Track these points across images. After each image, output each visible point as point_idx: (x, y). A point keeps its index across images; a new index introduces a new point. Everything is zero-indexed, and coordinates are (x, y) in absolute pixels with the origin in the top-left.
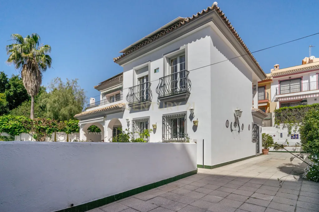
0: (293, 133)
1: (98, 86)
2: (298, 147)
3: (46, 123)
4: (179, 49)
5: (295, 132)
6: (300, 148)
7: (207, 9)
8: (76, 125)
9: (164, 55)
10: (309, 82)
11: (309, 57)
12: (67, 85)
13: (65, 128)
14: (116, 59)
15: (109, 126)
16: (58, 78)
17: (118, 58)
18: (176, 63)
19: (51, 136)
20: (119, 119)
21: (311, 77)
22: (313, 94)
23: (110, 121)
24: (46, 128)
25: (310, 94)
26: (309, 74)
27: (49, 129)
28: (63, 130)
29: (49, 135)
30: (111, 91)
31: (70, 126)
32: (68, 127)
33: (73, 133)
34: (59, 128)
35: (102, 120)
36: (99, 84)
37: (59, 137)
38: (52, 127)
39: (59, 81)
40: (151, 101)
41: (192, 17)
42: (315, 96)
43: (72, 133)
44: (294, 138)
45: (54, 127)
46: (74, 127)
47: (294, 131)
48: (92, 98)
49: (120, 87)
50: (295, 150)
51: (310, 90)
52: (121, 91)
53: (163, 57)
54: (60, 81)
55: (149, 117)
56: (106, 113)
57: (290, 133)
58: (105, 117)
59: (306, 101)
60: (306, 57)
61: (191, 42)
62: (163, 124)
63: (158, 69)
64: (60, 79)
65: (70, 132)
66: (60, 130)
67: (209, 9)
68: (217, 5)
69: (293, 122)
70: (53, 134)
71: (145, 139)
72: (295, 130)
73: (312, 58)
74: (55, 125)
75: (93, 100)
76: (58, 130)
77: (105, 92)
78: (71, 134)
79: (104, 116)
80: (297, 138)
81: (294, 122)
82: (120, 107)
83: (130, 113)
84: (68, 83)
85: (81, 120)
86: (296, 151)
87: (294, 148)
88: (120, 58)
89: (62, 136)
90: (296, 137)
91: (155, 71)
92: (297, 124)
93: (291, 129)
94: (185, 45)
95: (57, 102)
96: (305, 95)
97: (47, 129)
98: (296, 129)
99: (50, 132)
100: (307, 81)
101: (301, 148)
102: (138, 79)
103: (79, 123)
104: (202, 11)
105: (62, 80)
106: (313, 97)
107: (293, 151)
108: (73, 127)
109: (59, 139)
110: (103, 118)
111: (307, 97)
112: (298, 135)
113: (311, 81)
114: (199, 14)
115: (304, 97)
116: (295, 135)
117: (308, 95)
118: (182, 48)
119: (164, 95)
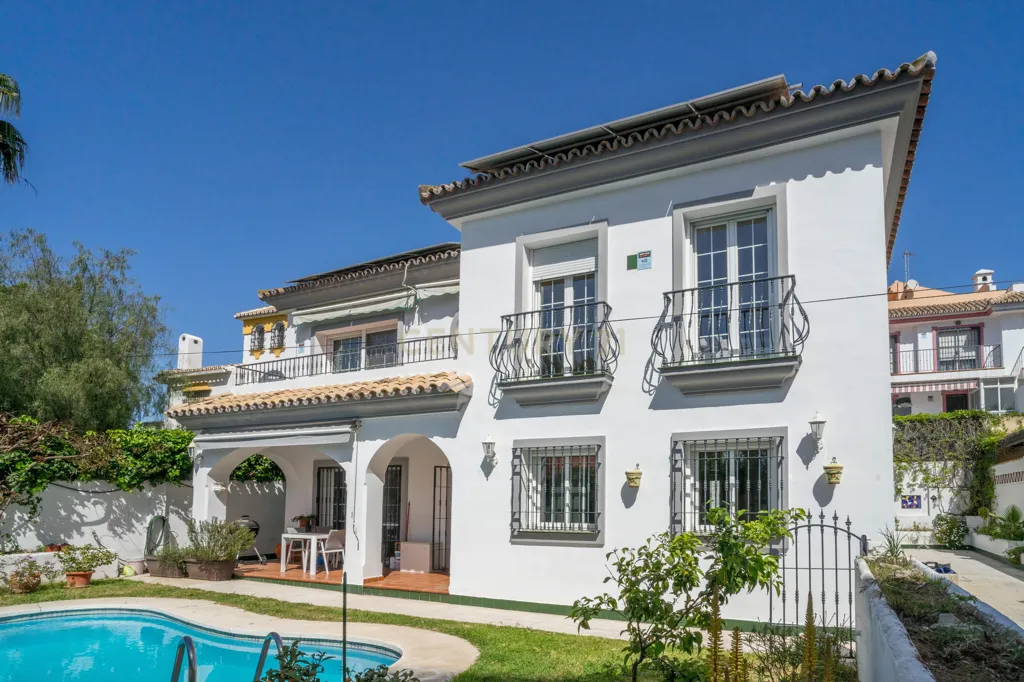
0: (906, 492)
1: (281, 290)
2: (922, 533)
3: (12, 441)
4: (749, 193)
5: (914, 490)
6: (929, 534)
7: (899, 70)
8: (170, 449)
9: (676, 207)
10: (916, 351)
11: (904, 281)
12: (78, 271)
13: (114, 465)
14: (438, 190)
15: (372, 467)
16: (31, 232)
17: (449, 187)
18: (722, 244)
19: (39, 500)
20: (437, 440)
21: (920, 335)
22: (924, 383)
23: (380, 443)
24: (13, 462)
25: (918, 384)
26: (915, 328)
27: (28, 466)
28: (107, 474)
29: (24, 496)
30: (350, 316)
31: (137, 456)
32: (131, 458)
33: (155, 485)
34: (83, 463)
35: (345, 439)
36: (289, 285)
37: (79, 508)
38: (48, 461)
39: (38, 250)
40: (613, 378)
41: (812, 92)
42: (927, 389)
43: (146, 484)
44: (911, 507)
45: (59, 457)
46: (163, 462)
47: (909, 486)
48: (189, 337)
49: (402, 305)
50: (917, 541)
51: (917, 371)
52: (400, 323)
53: (671, 214)
54: (43, 250)
55: (603, 438)
56: (360, 408)
57: (898, 491)
58: (354, 425)
59: (908, 400)
60: (896, 282)
61: (800, 177)
62: (674, 469)
63: (647, 255)
64: (41, 240)
65: (139, 483)
66: (86, 473)
67: (904, 71)
68: (934, 62)
69: (906, 458)
70: (48, 493)
71: (568, 525)
72: (911, 482)
73: (912, 284)
74: (58, 447)
75: (196, 342)
76: (75, 471)
77: (320, 317)
78: (141, 488)
79: (353, 420)
80: (918, 506)
81: (910, 462)
82: (456, 390)
83: (498, 416)
84: (81, 261)
85: (207, 430)
86: (920, 543)
87: (915, 534)
88: (456, 189)
89: (95, 504)
90: (915, 502)
91: (632, 263)
92: (916, 464)
93: (901, 480)
94: (773, 184)
95: (22, 340)
96: (906, 384)
97: (15, 470)
98: (914, 481)
99: (33, 484)
100: (910, 347)
101: (934, 535)
102: (535, 283)
103: (192, 445)
104: (876, 74)
105: (51, 244)
106: (924, 392)
107: (911, 543)
108: (153, 458)
109: (80, 516)
110: (347, 428)
111: (909, 390)
112: (919, 497)
113: (920, 348)
114: (859, 81)
115: (903, 390)
116: (911, 498)
117: (912, 384)
118: (761, 192)
119: (678, 359)
